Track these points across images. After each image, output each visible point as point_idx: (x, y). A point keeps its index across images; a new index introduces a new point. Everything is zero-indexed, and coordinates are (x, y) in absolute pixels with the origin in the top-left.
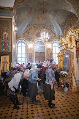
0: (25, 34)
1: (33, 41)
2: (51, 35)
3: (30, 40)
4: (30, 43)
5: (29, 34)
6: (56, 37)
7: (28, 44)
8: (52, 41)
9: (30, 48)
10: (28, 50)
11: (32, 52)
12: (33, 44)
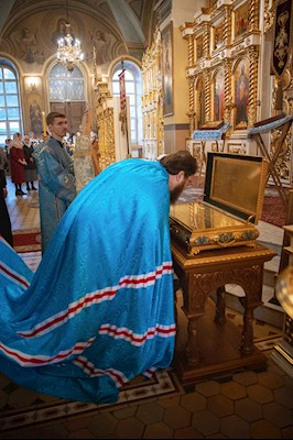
0: (12, 37)
1: (41, 62)
2: (104, 40)
3: (30, 60)
4: (31, 71)
5: (24, 36)
6: (123, 47)
7: (25, 72)
8: (110, 61)
9: (33, 88)
10: (24, 94)
11: (39, 101)
12: (42, 74)
